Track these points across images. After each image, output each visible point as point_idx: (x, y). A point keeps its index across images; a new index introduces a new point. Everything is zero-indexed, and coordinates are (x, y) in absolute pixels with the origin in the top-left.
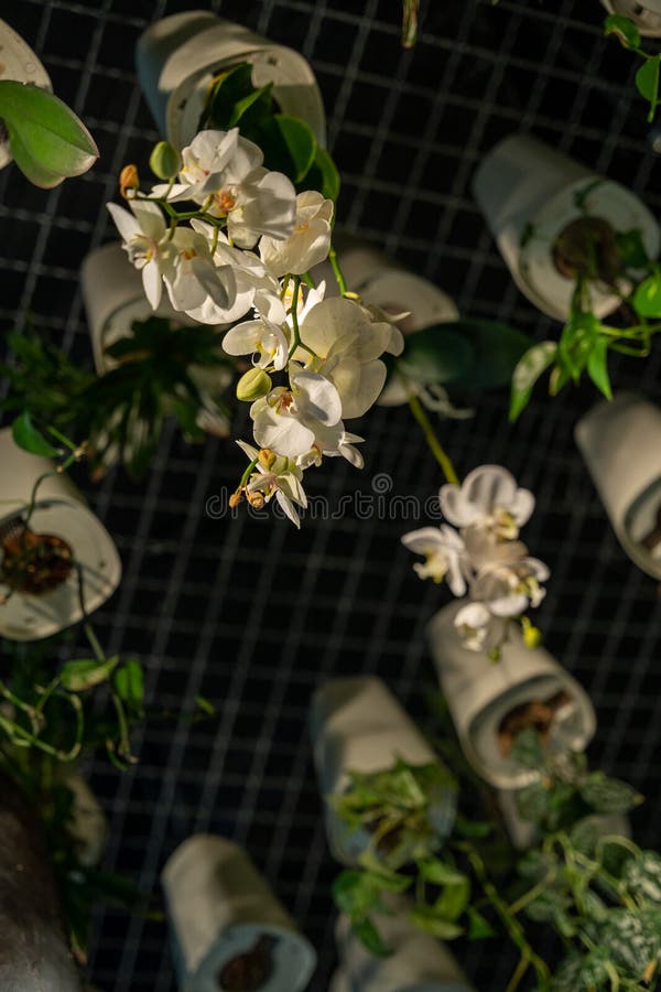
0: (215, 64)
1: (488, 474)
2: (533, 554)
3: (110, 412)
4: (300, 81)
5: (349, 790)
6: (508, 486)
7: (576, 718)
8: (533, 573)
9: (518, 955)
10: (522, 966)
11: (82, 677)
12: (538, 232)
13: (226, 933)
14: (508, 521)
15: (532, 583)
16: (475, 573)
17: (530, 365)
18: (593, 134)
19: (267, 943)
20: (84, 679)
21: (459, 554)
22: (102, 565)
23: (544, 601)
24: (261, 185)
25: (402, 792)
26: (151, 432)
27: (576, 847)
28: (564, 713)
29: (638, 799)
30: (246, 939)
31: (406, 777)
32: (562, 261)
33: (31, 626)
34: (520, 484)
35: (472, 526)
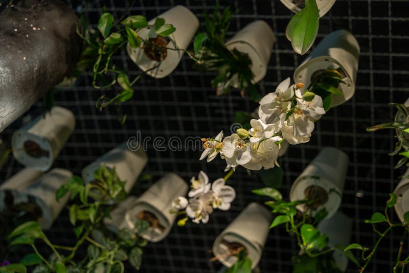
0: (342, 67)
1: (232, 192)
2: (210, 216)
3: (213, 52)
4: (345, 96)
5: (108, 168)
6: (230, 199)
7: (157, 235)
8: (204, 218)
9: (73, 246)
10: (70, 249)
11: (123, 81)
12: (317, 180)
13: (45, 139)
14: (218, 203)
15: (200, 218)
16: (198, 198)
17: (272, 192)
18: (356, 172)
19: (46, 154)
20: (122, 83)
21: (203, 192)
22: (162, 71)
23: (195, 223)
24: (309, 121)
25: (114, 189)
26: (211, 67)
27: (115, 254)
28: (157, 231)
29: (138, 268)
30: (45, 146)
31: (120, 189)
32: (310, 190)
33: (133, 53)
34: (232, 204)
35: (213, 192)
